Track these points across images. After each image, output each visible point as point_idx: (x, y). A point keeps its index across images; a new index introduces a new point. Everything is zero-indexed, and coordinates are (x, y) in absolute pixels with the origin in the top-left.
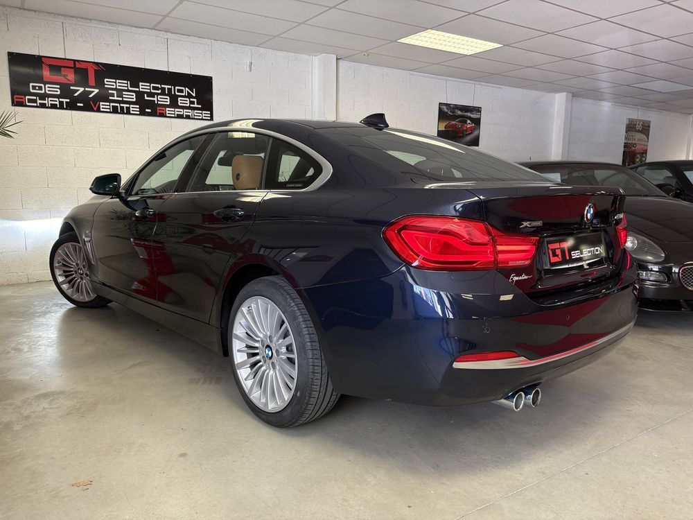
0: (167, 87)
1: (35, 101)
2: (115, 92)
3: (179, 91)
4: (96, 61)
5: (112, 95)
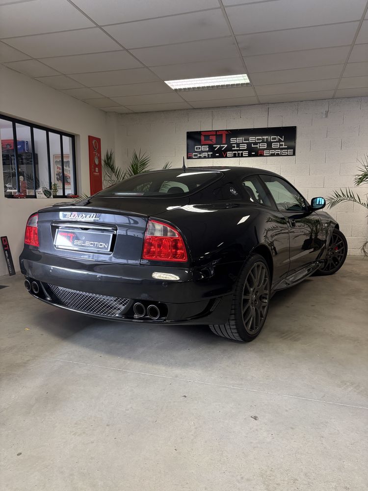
0: (265, 137)
1: (196, 155)
2: (235, 145)
3: (273, 139)
4: (228, 129)
5: (234, 147)
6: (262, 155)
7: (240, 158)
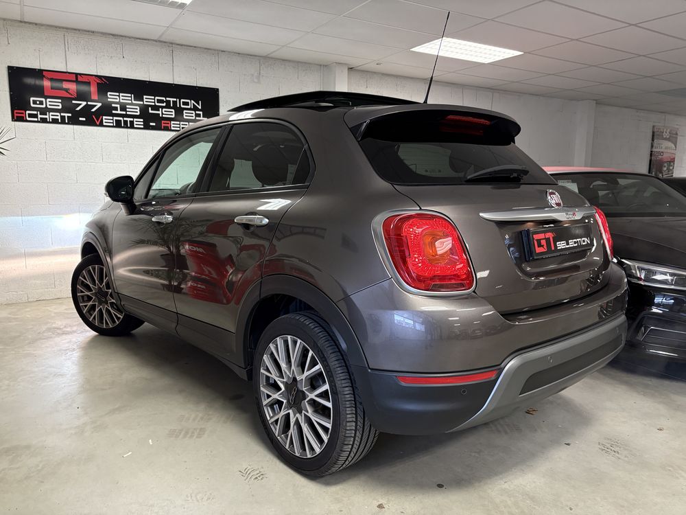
0: (171, 99)
1: (36, 116)
2: (118, 106)
3: (185, 104)
4: (99, 74)
5: (116, 109)
6: (167, 129)
7: (129, 130)
